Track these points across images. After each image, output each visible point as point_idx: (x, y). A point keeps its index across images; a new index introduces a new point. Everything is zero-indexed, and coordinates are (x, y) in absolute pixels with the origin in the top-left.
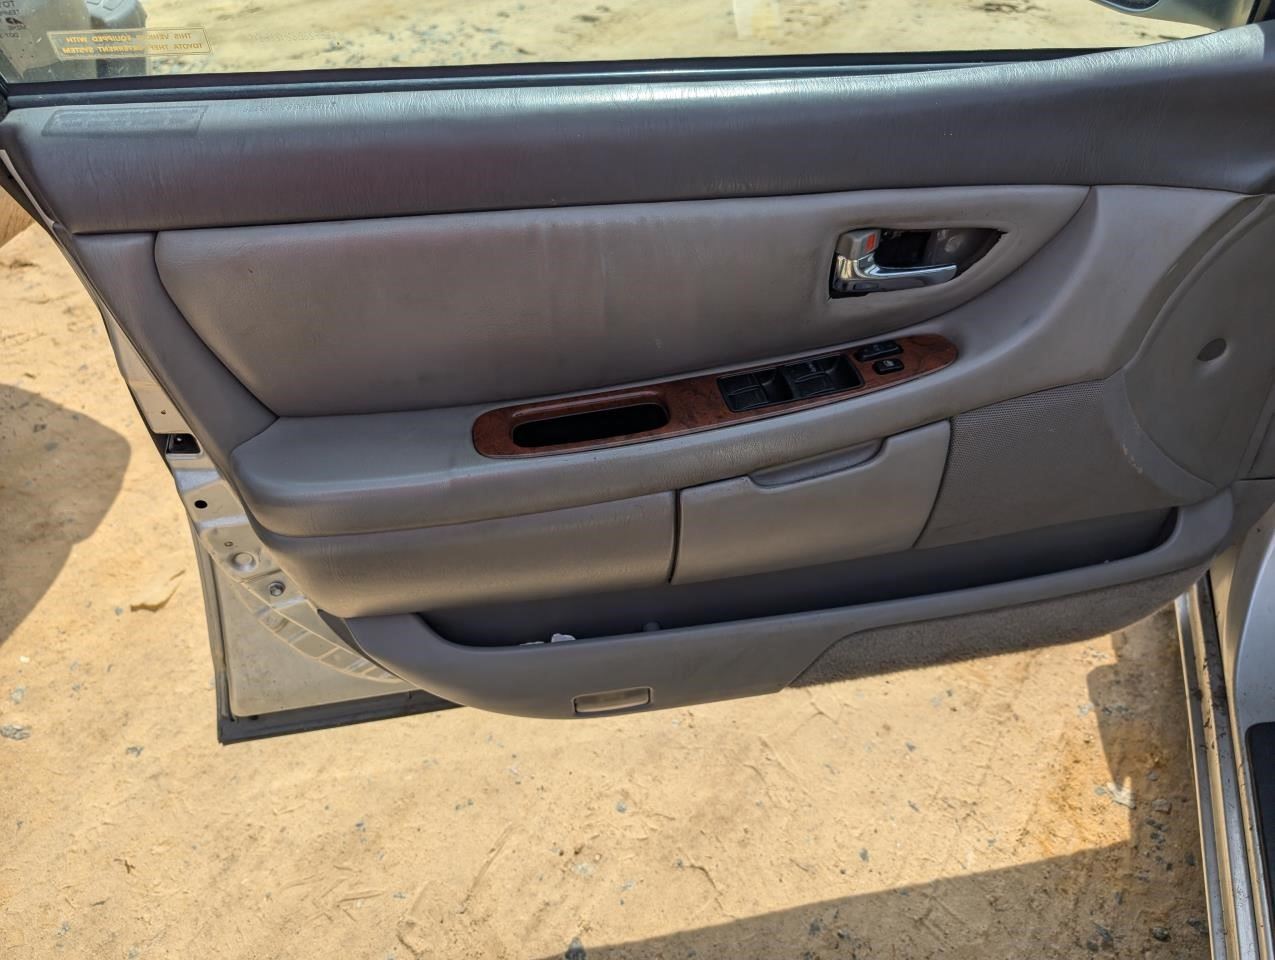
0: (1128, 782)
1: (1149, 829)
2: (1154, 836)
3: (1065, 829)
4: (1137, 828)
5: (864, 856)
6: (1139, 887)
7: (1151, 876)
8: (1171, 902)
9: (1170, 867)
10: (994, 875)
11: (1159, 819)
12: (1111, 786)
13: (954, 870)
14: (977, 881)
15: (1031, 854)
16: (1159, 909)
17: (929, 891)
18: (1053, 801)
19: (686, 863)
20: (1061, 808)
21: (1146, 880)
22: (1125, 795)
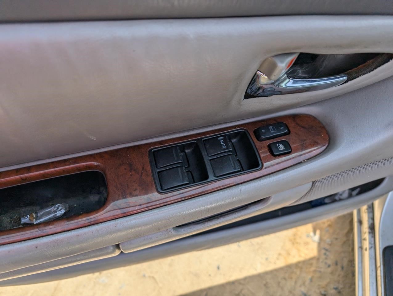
0: (318, 232)
1: (323, 251)
2: (325, 254)
3: (294, 252)
4: (319, 251)
5: (218, 268)
6: (318, 275)
7: (322, 270)
8: (328, 280)
9: (329, 266)
10: (267, 273)
11: (327, 247)
12: (312, 234)
13: (252, 272)
14: (260, 277)
15: (281, 264)
16: (324, 283)
17: (242, 282)
18: (290, 240)
19: (147, 275)
20: (293, 244)
21: (320, 272)
22: (317, 238)
